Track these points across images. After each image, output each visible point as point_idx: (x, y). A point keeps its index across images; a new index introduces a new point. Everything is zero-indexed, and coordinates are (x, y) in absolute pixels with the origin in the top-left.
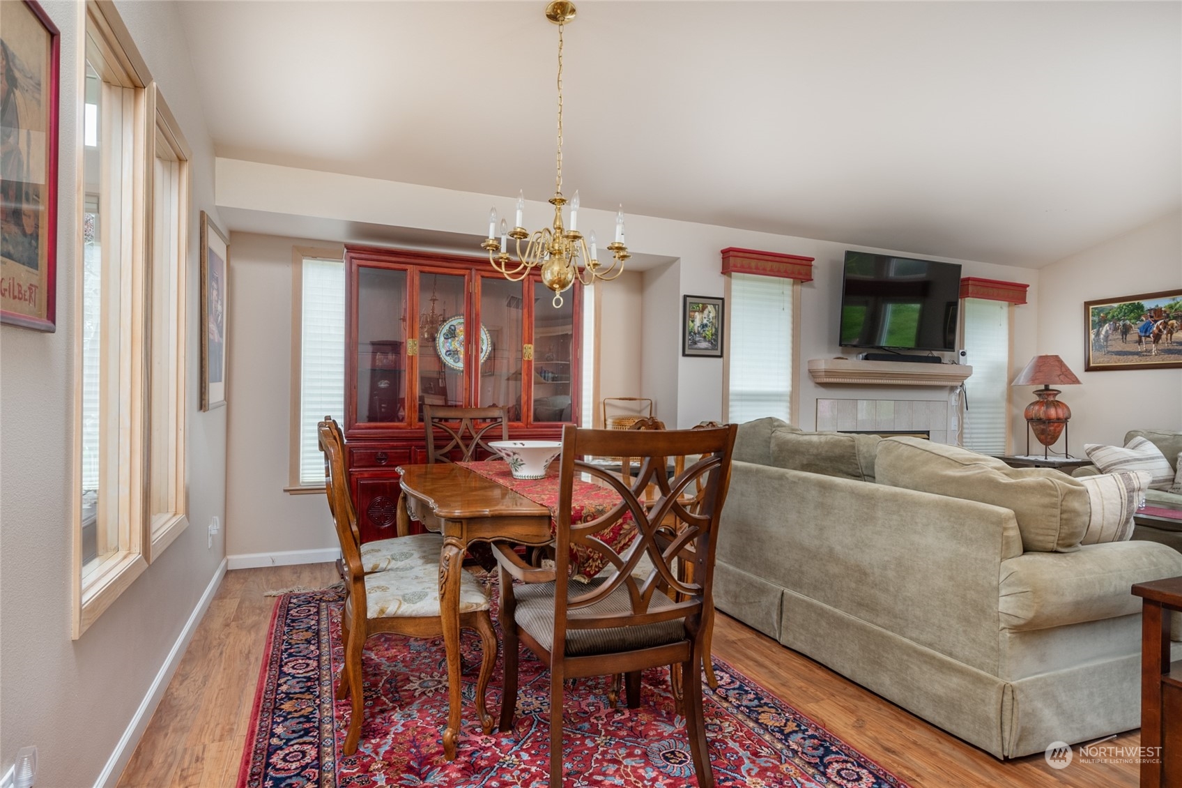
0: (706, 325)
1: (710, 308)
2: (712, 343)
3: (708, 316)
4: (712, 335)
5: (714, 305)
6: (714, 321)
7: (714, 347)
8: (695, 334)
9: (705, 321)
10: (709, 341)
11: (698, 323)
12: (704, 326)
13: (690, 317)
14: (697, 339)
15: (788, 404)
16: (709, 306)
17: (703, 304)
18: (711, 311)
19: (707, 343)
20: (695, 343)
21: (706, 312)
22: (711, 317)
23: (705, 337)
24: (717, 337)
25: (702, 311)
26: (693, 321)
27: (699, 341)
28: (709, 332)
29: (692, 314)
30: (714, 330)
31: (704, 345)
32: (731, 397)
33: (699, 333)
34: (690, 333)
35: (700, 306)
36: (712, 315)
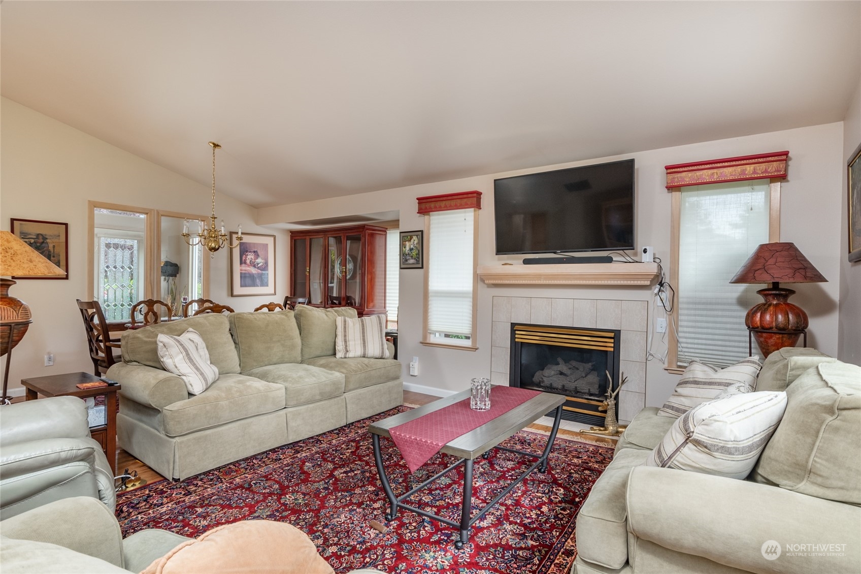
0: (412, 249)
1: (415, 238)
2: (416, 260)
3: (414, 243)
4: (416, 255)
5: (417, 236)
6: (417, 246)
7: (418, 262)
8: (406, 255)
9: (412, 247)
10: (414, 259)
11: (408, 248)
12: (411, 249)
13: (403, 245)
14: (408, 258)
15: (471, 300)
16: (414, 237)
17: (410, 236)
18: (415, 240)
19: (413, 260)
20: (406, 261)
21: (412, 241)
22: (415, 243)
23: (412, 256)
24: (419, 256)
25: (410, 241)
26: (405, 247)
27: (409, 259)
28: (414, 253)
29: (404, 243)
30: (417, 251)
31: (412, 261)
32: (430, 294)
33: (409, 254)
34: (403, 255)
35: (409, 237)
36: (416, 242)
